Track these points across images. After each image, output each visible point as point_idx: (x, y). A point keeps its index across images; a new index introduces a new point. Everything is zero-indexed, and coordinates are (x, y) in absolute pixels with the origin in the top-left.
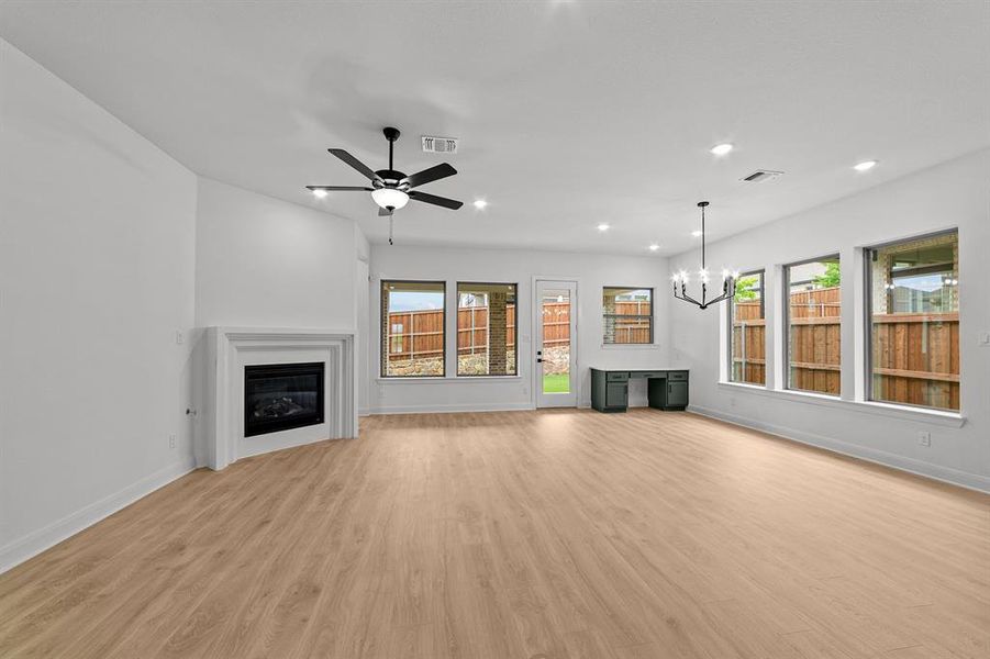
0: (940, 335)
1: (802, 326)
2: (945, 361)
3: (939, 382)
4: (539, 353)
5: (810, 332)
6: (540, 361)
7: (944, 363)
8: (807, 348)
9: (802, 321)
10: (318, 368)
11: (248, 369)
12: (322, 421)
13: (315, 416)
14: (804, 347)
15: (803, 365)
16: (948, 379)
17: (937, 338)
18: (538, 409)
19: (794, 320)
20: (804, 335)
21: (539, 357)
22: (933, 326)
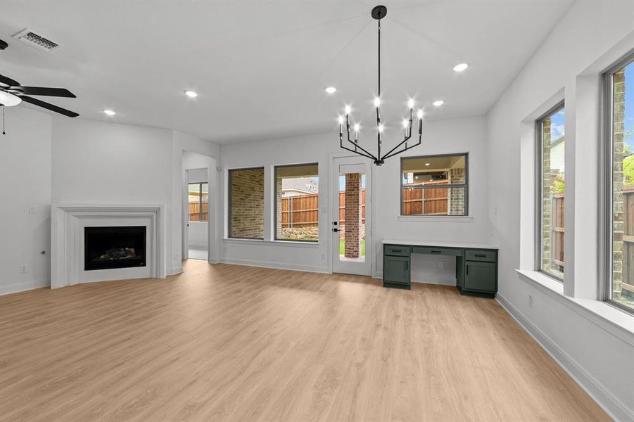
4: (336, 223)
6: (336, 230)
10: (142, 230)
11: (87, 229)
12: (144, 265)
13: (140, 261)
18: (334, 273)
21: (335, 227)
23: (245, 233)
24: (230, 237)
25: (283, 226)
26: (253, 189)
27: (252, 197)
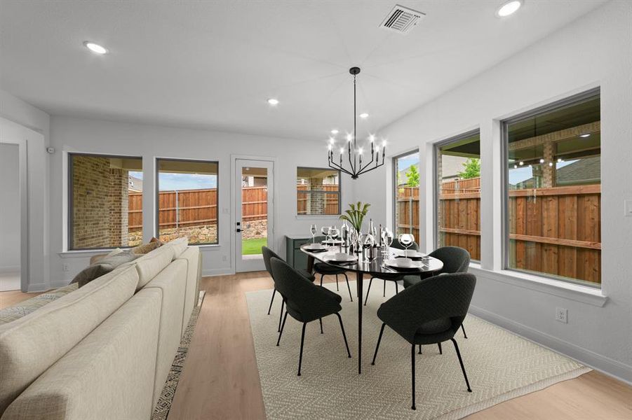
0: (551, 206)
1: (450, 200)
2: (554, 228)
3: (549, 245)
4: (238, 224)
5: (456, 205)
6: (239, 230)
7: (553, 229)
8: (454, 217)
9: (450, 196)
14: (452, 217)
15: (451, 230)
16: (556, 243)
17: (547, 209)
18: (237, 273)
19: (442, 196)
20: (452, 207)
21: (238, 227)
22: (544, 200)
23: (89, 242)
24: (71, 248)
25: (131, 230)
26: (95, 182)
27: (94, 193)
